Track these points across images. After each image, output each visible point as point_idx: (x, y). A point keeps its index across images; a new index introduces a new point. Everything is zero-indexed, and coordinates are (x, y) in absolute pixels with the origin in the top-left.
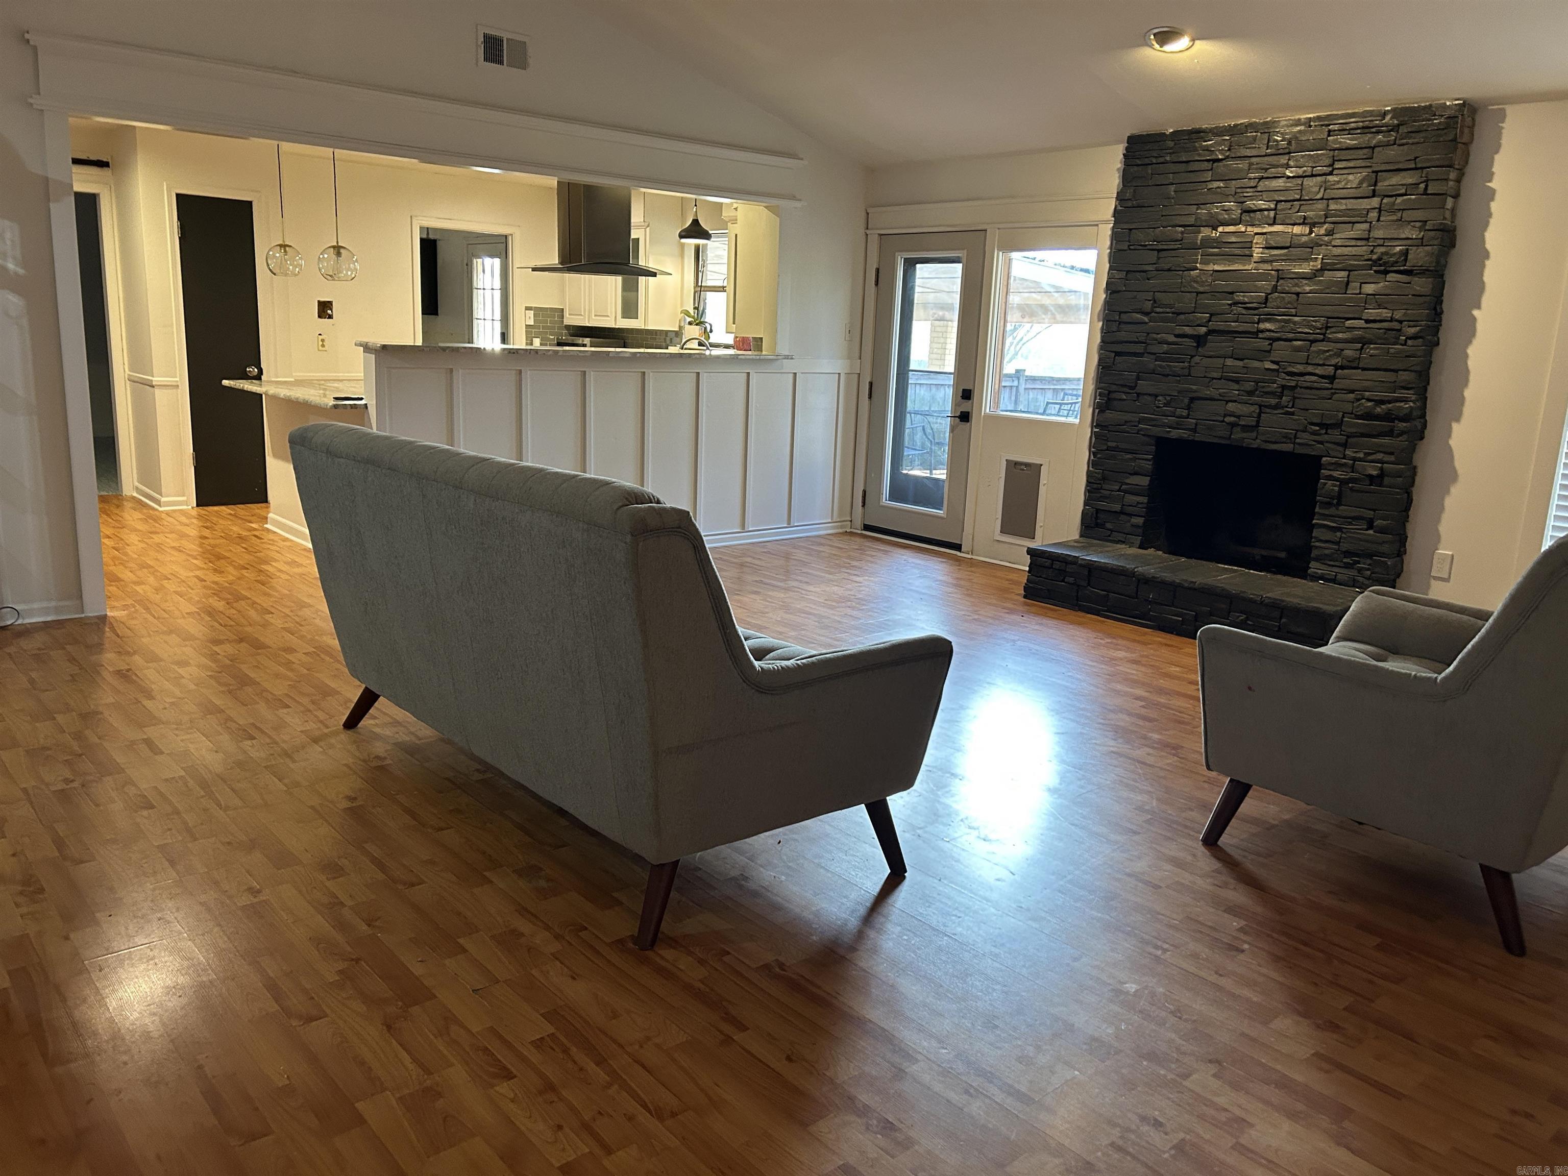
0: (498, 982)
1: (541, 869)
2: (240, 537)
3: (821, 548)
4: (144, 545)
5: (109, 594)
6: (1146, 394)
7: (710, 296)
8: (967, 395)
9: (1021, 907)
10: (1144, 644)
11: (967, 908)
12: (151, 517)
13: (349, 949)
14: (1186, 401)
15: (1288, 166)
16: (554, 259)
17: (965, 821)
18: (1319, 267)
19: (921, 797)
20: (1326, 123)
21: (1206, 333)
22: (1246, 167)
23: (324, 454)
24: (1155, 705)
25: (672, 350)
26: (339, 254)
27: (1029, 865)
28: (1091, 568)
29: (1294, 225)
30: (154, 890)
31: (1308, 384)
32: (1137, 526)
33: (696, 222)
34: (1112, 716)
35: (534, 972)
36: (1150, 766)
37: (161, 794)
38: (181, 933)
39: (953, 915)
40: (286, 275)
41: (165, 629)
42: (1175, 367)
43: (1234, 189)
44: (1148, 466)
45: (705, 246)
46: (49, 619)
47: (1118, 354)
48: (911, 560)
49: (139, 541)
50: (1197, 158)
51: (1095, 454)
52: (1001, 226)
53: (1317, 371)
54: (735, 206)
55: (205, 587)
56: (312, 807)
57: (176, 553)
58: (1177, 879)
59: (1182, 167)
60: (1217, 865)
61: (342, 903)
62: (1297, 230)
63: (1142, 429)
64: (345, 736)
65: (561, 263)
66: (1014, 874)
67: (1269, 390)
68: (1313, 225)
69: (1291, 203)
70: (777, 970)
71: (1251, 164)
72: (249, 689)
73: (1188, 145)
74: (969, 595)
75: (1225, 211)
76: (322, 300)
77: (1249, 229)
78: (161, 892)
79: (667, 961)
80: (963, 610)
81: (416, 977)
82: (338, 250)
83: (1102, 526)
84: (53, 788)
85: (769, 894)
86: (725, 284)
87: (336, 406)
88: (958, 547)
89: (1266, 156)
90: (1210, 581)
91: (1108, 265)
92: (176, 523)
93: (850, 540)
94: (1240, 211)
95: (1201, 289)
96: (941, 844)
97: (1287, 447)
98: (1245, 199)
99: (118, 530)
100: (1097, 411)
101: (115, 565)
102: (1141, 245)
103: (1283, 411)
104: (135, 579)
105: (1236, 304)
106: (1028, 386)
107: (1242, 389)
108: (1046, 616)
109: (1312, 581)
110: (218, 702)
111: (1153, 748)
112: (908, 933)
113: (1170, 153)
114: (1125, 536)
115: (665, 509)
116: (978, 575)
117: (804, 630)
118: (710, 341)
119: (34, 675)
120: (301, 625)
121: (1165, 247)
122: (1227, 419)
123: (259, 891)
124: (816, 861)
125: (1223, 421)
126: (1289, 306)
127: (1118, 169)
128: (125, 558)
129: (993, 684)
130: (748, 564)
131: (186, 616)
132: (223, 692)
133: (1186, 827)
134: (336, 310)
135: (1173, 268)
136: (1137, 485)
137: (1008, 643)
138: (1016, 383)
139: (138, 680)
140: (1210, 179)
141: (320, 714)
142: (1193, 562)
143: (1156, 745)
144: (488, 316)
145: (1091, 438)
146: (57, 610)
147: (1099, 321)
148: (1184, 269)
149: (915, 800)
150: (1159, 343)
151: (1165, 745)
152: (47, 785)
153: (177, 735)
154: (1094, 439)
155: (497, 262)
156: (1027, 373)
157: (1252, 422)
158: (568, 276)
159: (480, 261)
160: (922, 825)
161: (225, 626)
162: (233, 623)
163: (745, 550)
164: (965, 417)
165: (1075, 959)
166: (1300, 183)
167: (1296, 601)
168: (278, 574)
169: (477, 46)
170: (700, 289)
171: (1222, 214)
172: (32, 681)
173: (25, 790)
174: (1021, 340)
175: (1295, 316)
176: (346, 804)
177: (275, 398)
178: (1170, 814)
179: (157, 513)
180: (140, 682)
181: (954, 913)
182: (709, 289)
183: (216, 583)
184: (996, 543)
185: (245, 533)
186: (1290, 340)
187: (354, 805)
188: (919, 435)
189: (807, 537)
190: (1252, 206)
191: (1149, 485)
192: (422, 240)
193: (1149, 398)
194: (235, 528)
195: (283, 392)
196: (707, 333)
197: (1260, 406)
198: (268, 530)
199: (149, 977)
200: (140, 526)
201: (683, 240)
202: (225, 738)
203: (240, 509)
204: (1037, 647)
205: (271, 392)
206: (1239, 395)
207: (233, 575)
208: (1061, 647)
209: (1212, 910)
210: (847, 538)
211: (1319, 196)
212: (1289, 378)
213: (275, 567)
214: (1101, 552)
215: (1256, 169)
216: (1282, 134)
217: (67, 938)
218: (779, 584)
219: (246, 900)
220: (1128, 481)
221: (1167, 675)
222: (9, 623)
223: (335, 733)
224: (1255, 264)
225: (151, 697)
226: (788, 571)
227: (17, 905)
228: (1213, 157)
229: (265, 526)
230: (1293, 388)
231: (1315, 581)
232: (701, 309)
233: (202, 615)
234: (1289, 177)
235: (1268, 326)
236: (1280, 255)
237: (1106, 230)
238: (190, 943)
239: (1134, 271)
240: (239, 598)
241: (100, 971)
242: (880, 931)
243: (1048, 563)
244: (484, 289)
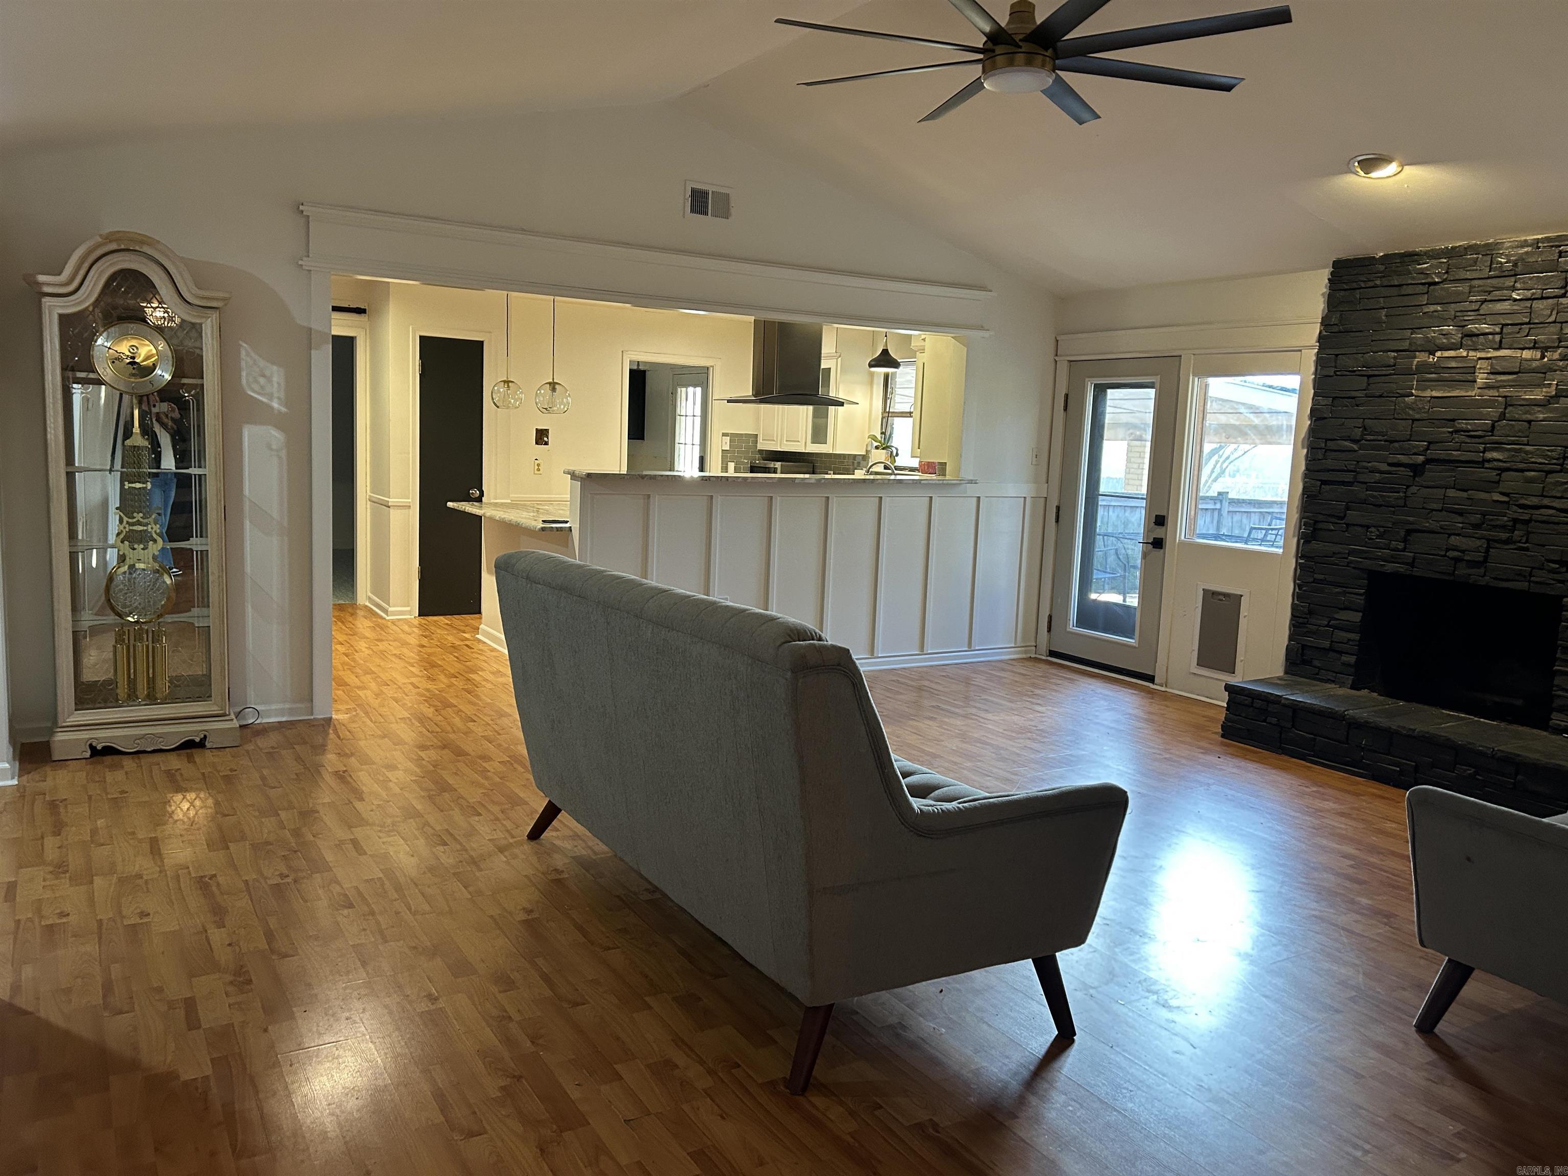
0: (649, 1114)
1: (700, 999)
2: (454, 647)
3: (1002, 674)
4: (371, 652)
5: (336, 698)
6: (1356, 525)
7: (898, 422)
8: (1160, 521)
9: (1201, 1086)
10: (1357, 795)
11: (1140, 1081)
12: (378, 626)
13: (513, 1065)
14: (1402, 533)
15: (1514, 289)
16: (747, 391)
17: (1144, 984)
18: (1554, 393)
19: (1095, 954)
20: (1557, 244)
21: (1423, 462)
22: (1467, 289)
23: (524, 580)
24: (1365, 864)
25: (859, 474)
26: (554, 390)
27: (1212, 1038)
28: (1295, 708)
29: (1523, 349)
30: (345, 988)
31: (1545, 518)
32: (1349, 665)
33: (885, 352)
34: (1316, 874)
35: (686, 1107)
36: (1358, 935)
37: (360, 894)
38: (364, 1035)
39: (1124, 1088)
40: (508, 408)
41: (380, 733)
42: (1389, 497)
43: (1453, 313)
44: (1360, 601)
45: (894, 374)
46: (284, 719)
47: (1324, 482)
48: (1099, 690)
49: (366, 648)
50: (1410, 282)
51: (1300, 587)
52: (1196, 352)
53: (1554, 504)
54: (923, 337)
55: (418, 694)
56: (492, 917)
57: (397, 661)
58: (1383, 1069)
59: (1394, 291)
60: (1431, 1056)
61: (510, 1017)
62: (1527, 354)
63: (1351, 562)
64: (528, 847)
65: (754, 395)
66: (1195, 1048)
67: (1498, 523)
68: (1545, 349)
69: (1519, 327)
70: (931, 1130)
71: (1471, 287)
72: (446, 795)
73: (1399, 269)
74: (1162, 732)
75: (1444, 335)
76: (540, 428)
77: (1471, 353)
78: (351, 991)
79: (817, 1109)
80: (1154, 748)
81: (572, 1101)
82: (553, 385)
83: (1308, 662)
84: (270, 882)
85: (926, 1046)
86: (912, 410)
87: (543, 529)
88: (1151, 679)
89: (1488, 278)
90: (1432, 729)
91: (1313, 391)
92: (400, 631)
93: (1034, 666)
94: (1460, 335)
95: (1417, 416)
96: (1116, 1007)
97: (1523, 585)
98: (1467, 323)
99: (351, 637)
100: (1302, 541)
101: (344, 670)
102: (1350, 371)
103: (1515, 547)
104: (359, 684)
105: (1457, 431)
106: (1231, 509)
107: (1467, 521)
108: (1245, 758)
109: (1554, 733)
110: (419, 807)
111: (1362, 914)
112: (1073, 1103)
113: (1380, 277)
114: (1334, 675)
115: (825, 647)
116: (1171, 709)
117: (980, 761)
118: (896, 465)
119: (265, 772)
120: (499, 734)
121: (1377, 373)
122: (1451, 554)
123: (436, 999)
124: (979, 1014)
125: (1445, 556)
126: (1520, 434)
127: (1323, 294)
128: (353, 663)
129: (1183, 832)
130: (925, 688)
131: (399, 721)
132: (423, 797)
133: (1397, 1009)
134: (551, 438)
135: (1385, 394)
136: (1348, 621)
137: (1201, 786)
138: (1218, 506)
139: (352, 781)
140: (1425, 303)
141: (508, 824)
142: (1414, 706)
143: (1364, 911)
144: (689, 441)
145: (1296, 569)
146: (291, 711)
147: (1303, 448)
148: (1397, 395)
149: (1090, 956)
150: (1370, 472)
151: (1375, 913)
152: (266, 878)
153: (380, 837)
154: (1299, 570)
155: (699, 390)
156: (1230, 496)
157: (1479, 557)
158: (763, 406)
159: (684, 390)
160: (1096, 984)
161: (432, 732)
162: (438, 730)
163: (924, 674)
164: (1158, 544)
165: (1261, 1152)
166: (1529, 305)
167: (1536, 756)
168: (484, 683)
169: (685, 199)
170: (887, 415)
171: (1440, 339)
172: (263, 778)
173: (246, 882)
174: (1228, 458)
175: (1527, 445)
176: (522, 916)
177: (491, 519)
178: (1378, 992)
179: (384, 621)
180: (354, 784)
181: (1125, 1085)
182: (896, 415)
183: (428, 690)
184: (1192, 676)
185: (458, 643)
186: (1522, 471)
187: (530, 917)
188: (1112, 558)
189: (989, 661)
190: (1475, 330)
191: (1361, 621)
192: (631, 371)
193: (1359, 529)
194: (450, 638)
195: (499, 514)
196: (893, 457)
197: (1488, 540)
198: (479, 641)
199: (332, 1076)
200: (368, 633)
201: (873, 369)
202: (421, 842)
203: (457, 620)
204: (1233, 792)
205: (488, 514)
206: (1462, 528)
207: (443, 683)
208: (1261, 794)
209: (1424, 1109)
210: (1028, 664)
211: (1552, 319)
212: (1521, 511)
213: (481, 676)
214: (1307, 692)
215: (1478, 292)
216: (1506, 255)
217: (266, 1030)
218: (957, 710)
219: (424, 1006)
220: (1337, 616)
221: (1382, 832)
222: (250, 721)
223: (520, 844)
224: (1479, 390)
225: (361, 799)
226: (966, 698)
227: (227, 995)
228: (1429, 280)
229: (477, 636)
230: (1527, 522)
231: (1558, 734)
232: (888, 434)
233: (413, 721)
234: (1515, 300)
235: (1495, 455)
236: (1508, 381)
237: (1310, 356)
238: (371, 1045)
239: (1341, 398)
240: (447, 705)
241: (291, 1065)
242: (1043, 1099)
243: (1248, 701)
244: (686, 416)
